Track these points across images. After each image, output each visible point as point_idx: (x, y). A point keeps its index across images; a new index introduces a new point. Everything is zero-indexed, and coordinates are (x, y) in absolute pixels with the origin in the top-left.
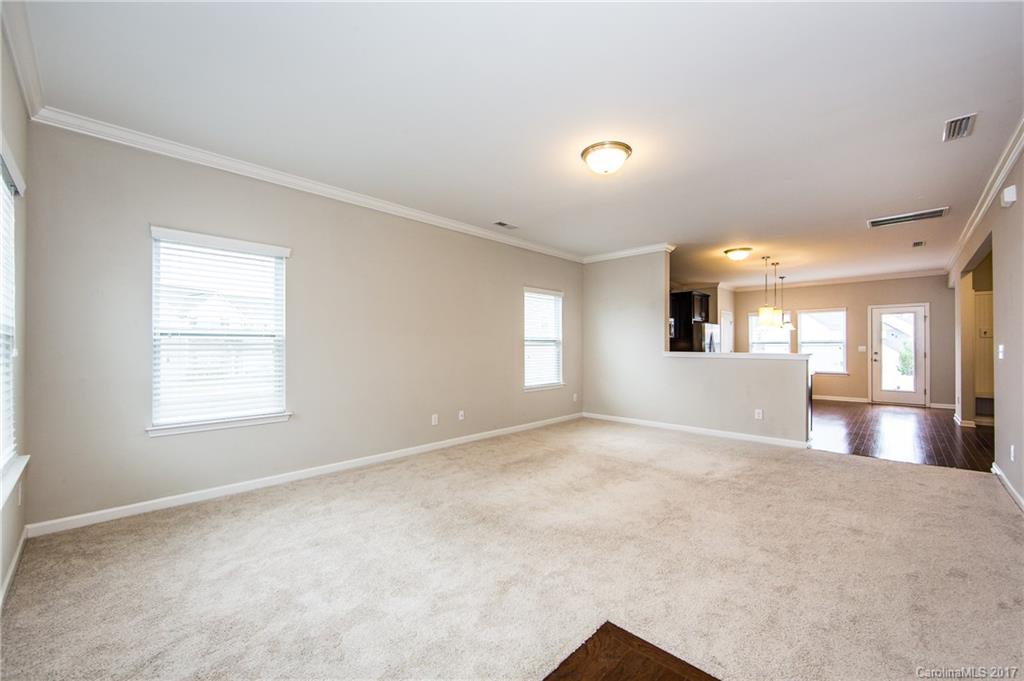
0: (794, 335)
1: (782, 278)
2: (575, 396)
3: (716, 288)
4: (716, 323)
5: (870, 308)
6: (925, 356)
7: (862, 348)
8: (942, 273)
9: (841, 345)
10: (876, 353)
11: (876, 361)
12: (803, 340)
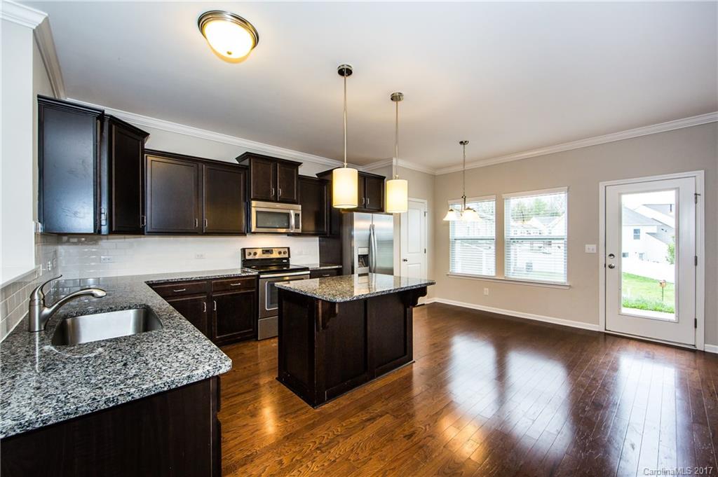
0: (500, 227)
5: (601, 184)
6: (696, 263)
7: (590, 248)
9: (560, 243)
10: (612, 255)
11: (611, 267)
12: (512, 235)
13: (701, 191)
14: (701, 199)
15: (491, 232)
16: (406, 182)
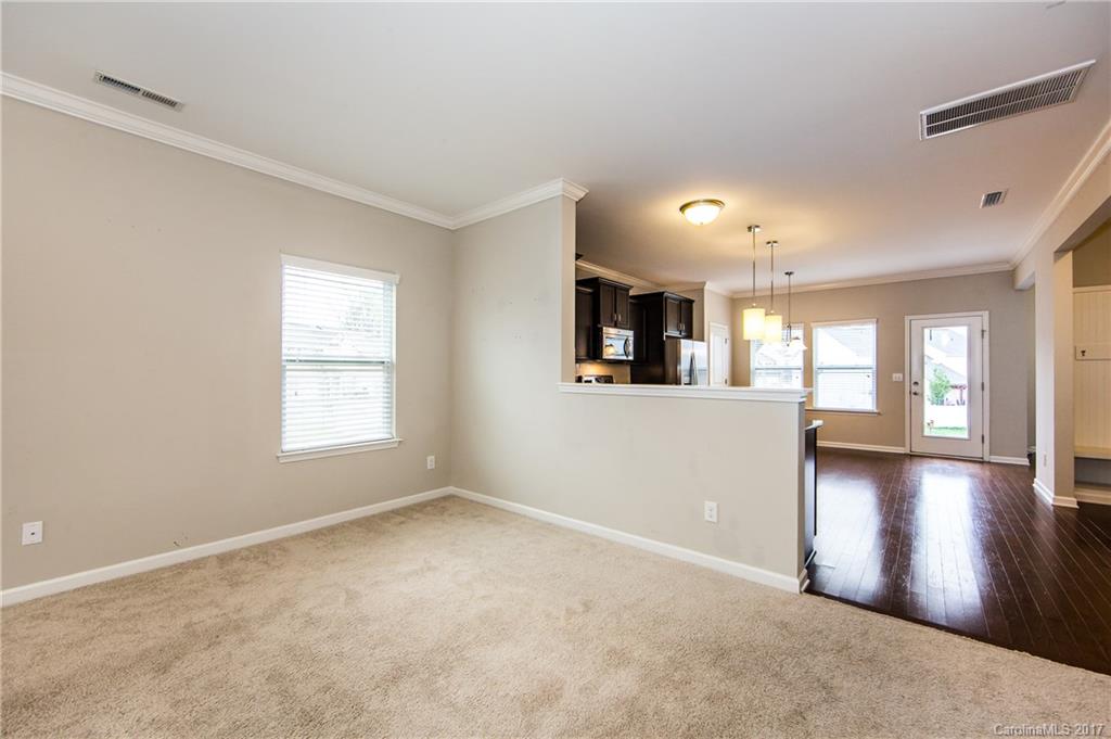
0: (808, 357)
1: (789, 274)
2: (431, 459)
3: (702, 290)
4: (703, 340)
5: (907, 319)
6: (983, 389)
7: (897, 376)
8: (1007, 267)
9: (870, 371)
10: (916, 383)
11: (915, 394)
12: (819, 365)
13: (986, 328)
14: (986, 335)
15: (799, 362)
16: (780, 317)
